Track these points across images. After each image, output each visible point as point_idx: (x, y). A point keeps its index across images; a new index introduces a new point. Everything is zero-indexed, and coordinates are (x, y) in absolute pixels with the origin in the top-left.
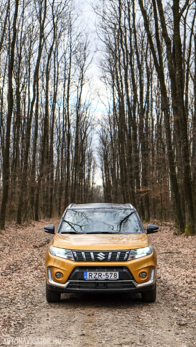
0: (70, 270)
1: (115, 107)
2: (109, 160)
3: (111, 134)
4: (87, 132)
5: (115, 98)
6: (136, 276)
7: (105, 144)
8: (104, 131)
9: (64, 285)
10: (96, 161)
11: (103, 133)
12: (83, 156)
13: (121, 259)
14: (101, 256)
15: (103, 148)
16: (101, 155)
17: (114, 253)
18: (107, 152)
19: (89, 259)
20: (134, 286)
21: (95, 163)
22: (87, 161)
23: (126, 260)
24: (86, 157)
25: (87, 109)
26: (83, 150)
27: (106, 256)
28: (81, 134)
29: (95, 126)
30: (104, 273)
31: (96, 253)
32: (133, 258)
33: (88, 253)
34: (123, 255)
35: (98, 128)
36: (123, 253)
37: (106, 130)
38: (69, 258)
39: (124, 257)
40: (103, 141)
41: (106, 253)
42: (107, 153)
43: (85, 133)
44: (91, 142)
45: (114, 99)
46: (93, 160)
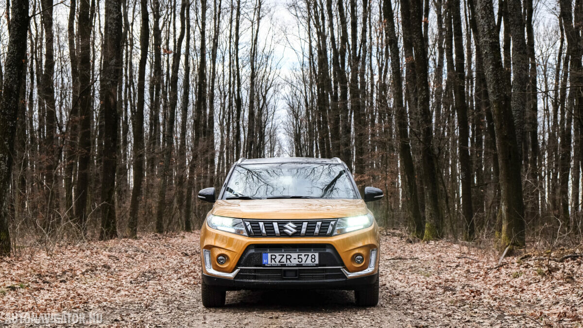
0: (239, 251)
1: (311, 54)
2: (303, 142)
3: (306, 100)
4: (268, 97)
5: (312, 39)
6: (347, 260)
7: (296, 117)
8: (295, 95)
9: (231, 275)
10: (282, 144)
11: (292, 99)
12: (262, 136)
13: (323, 233)
14: (290, 228)
15: (293, 124)
16: (291, 135)
17: (312, 224)
18: (299, 128)
19: (271, 233)
20: (344, 276)
21: (280, 147)
22: (268, 145)
23: (331, 235)
24: (267, 138)
25: (267, 58)
26: (261, 126)
27: (299, 228)
28: (259, 101)
29: (280, 86)
30: (294, 255)
31: (282, 223)
32: (341, 232)
33: (269, 224)
34: (326, 226)
35: (286, 91)
36: (326, 223)
37: (298, 93)
38: (239, 232)
39: (327, 229)
40: (293, 111)
41: (298, 223)
42: (299, 131)
43: (264, 98)
44: (273, 113)
45: (311, 42)
46: (277, 143)
